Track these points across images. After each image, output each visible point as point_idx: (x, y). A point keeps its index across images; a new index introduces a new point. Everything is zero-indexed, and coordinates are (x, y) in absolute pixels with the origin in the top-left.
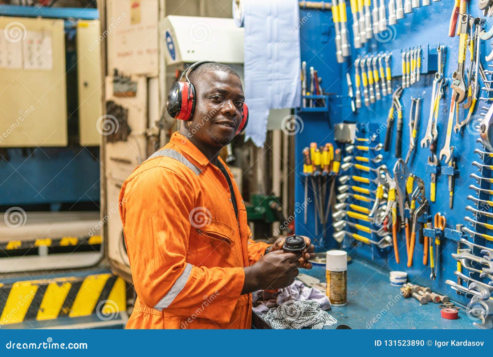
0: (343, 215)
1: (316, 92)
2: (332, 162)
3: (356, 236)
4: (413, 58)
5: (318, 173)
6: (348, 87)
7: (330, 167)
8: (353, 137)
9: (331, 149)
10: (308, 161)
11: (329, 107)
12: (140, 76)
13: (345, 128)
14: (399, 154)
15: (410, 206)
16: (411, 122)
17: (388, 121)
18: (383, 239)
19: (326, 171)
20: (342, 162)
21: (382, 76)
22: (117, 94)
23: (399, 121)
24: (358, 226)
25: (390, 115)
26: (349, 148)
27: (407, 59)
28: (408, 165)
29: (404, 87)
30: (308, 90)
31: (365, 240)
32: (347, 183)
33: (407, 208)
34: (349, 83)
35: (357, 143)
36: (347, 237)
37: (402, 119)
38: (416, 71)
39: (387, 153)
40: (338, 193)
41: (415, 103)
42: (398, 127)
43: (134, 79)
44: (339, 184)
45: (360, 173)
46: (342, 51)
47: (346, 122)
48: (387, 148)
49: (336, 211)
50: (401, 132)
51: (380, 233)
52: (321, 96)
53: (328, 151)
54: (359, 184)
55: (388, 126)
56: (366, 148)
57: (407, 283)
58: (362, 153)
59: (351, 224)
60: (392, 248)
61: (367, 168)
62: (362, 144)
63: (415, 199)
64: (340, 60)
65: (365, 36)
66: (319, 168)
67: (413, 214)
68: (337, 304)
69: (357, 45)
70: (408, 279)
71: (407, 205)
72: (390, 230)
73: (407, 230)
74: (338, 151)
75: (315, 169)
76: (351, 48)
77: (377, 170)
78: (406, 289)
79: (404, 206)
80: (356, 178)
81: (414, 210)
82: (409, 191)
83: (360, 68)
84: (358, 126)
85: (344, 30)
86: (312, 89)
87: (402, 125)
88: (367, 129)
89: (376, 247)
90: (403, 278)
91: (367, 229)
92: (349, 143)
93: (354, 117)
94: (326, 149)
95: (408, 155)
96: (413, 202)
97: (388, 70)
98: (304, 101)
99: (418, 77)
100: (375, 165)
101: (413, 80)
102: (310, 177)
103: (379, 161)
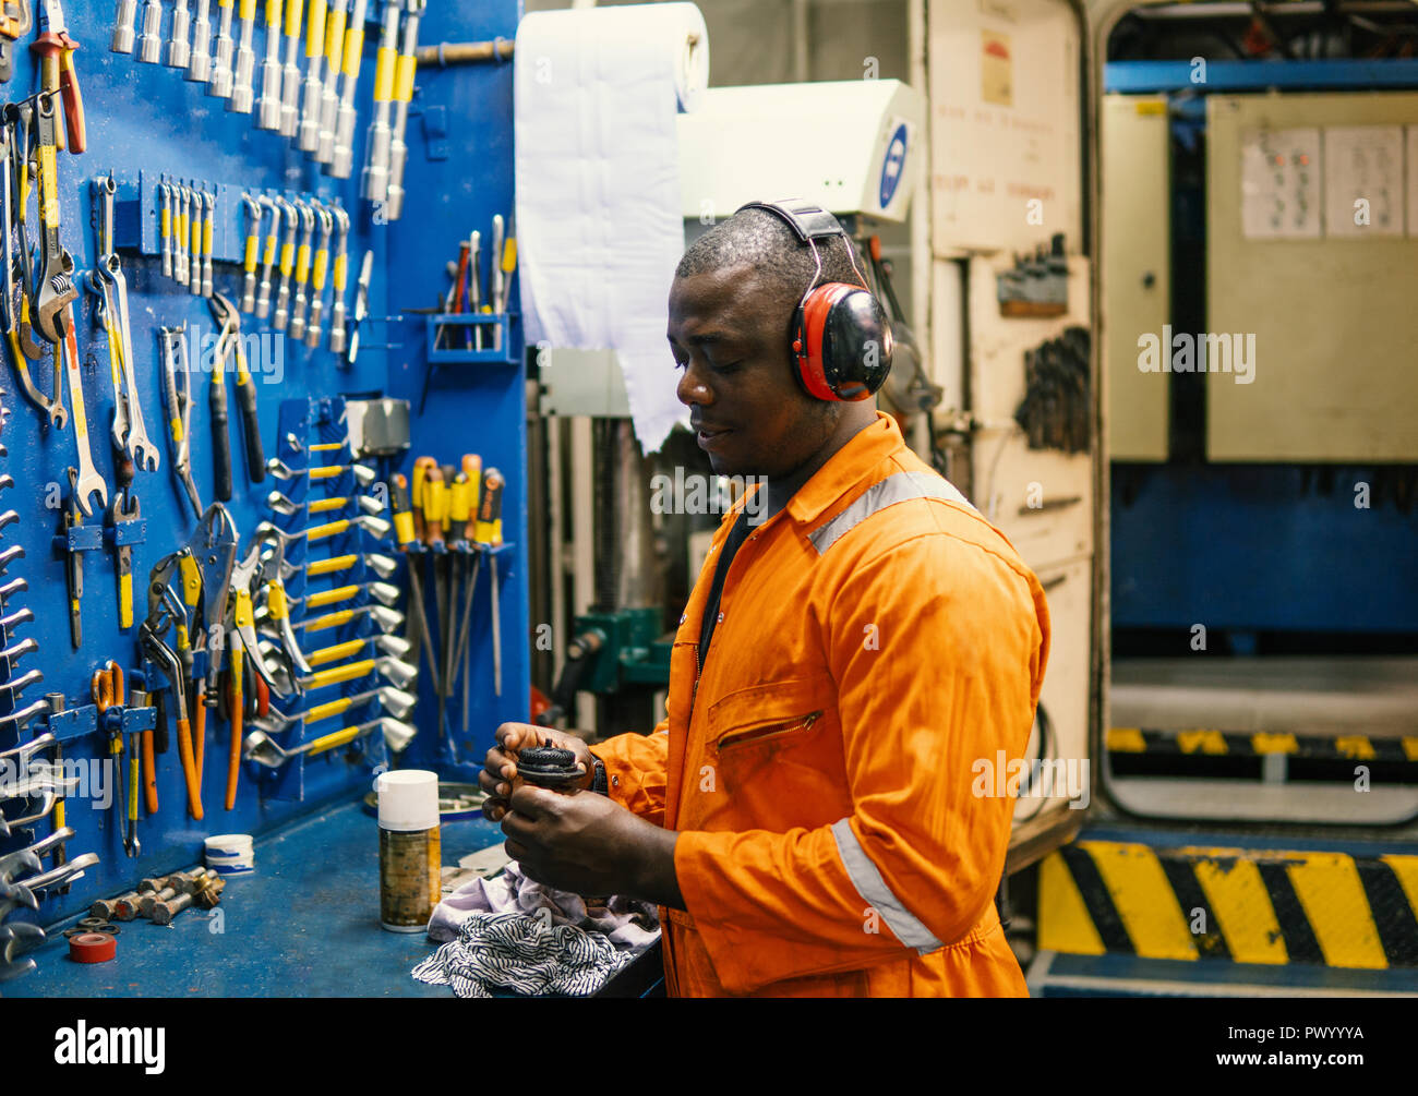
68: (415, 925)
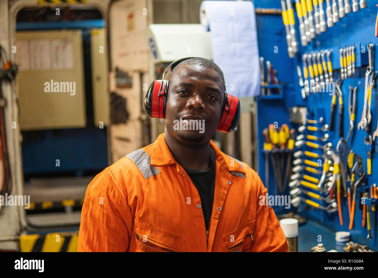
0: (298, 184)
1: (273, 82)
2: (287, 140)
3: (309, 202)
4: (349, 54)
5: (276, 150)
6: (298, 77)
7: (286, 144)
8: (304, 119)
9: (287, 129)
10: (268, 140)
11: (285, 95)
12: (135, 71)
13: (298, 112)
14: (342, 135)
15: (351, 178)
16: (350, 107)
17: (332, 106)
18: (329, 206)
19: (283, 148)
20: (296, 140)
21: (325, 69)
22: (119, 86)
23: (340, 107)
24: (311, 194)
25: (333, 101)
26: (301, 129)
27: (344, 55)
28: (349, 144)
29: (342, 78)
30: (265, 80)
31: (316, 205)
32: (301, 157)
33: (348, 180)
34: (300, 74)
35: (308, 124)
36: (302, 203)
37: (343, 105)
38: (352, 65)
39: (332, 133)
40: (293, 166)
41: (352, 91)
42: (340, 111)
43: (131, 74)
44: (294, 159)
45: (311, 149)
46: (292, 48)
47: (299, 106)
48: (332, 129)
49: (292, 181)
50: (342, 116)
51: (328, 200)
52: (277, 85)
53: (284, 131)
54: (311, 159)
55: (331, 110)
56: (315, 129)
57: (349, 242)
58: (312, 133)
59: (305, 192)
60: (337, 212)
61: (316, 146)
62: (312, 125)
63: (354, 172)
64: (291, 56)
65: (310, 36)
66: (277, 146)
67: (353, 185)
69: (304, 44)
70: (350, 239)
71: (348, 177)
72: (336, 198)
73: (349, 198)
74: (293, 131)
75: (274, 146)
76: (299, 46)
77: (324, 147)
78: (348, 248)
79: (347, 178)
80: (308, 153)
81: (354, 182)
82: (350, 165)
83: (307, 62)
84: (308, 110)
85: (293, 31)
86: (269, 79)
87: (343, 109)
88: (316, 113)
89: (325, 212)
90: (346, 238)
91: (317, 196)
92: (301, 125)
93: (305, 103)
94: (282, 129)
95: (348, 135)
96: (353, 176)
97: (329, 64)
98: (263, 90)
99: (354, 70)
100: (322, 143)
101: (350, 72)
102: (270, 153)
103: (325, 140)
